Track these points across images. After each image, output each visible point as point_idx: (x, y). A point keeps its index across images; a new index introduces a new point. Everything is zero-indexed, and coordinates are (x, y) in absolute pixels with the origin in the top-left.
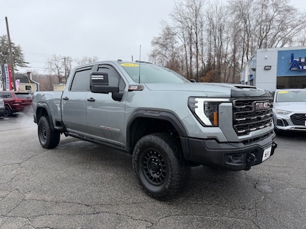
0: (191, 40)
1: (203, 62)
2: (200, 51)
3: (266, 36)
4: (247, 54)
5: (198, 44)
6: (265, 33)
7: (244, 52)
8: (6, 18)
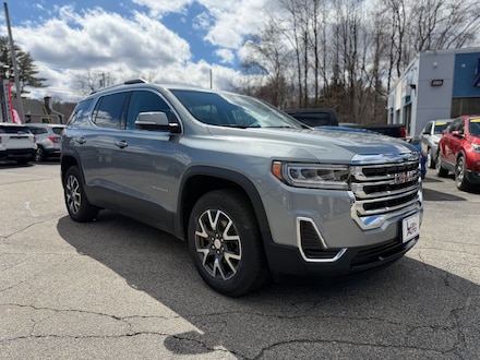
0: (306, 42)
1: (325, 80)
2: (321, 61)
3: (429, 35)
4: (398, 64)
5: (319, 49)
6: (427, 30)
7: (392, 63)
8: (5, 4)
